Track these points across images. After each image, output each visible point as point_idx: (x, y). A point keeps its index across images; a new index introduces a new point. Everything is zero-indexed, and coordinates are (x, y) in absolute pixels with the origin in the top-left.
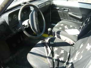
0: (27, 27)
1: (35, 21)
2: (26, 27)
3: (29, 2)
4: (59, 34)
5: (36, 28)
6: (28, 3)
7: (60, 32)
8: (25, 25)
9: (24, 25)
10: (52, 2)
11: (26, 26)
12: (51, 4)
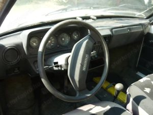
0: (63, 69)
1: (80, 62)
2: (59, 68)
3: (95, 18)
4: (138, 104)
5: (77, 78)
6: (93, 19)
7: (143, 101)
8: (59, 64)
9: (57, 63)
10: (150, 29)
11: (61, 66)
12: (146, 31)
